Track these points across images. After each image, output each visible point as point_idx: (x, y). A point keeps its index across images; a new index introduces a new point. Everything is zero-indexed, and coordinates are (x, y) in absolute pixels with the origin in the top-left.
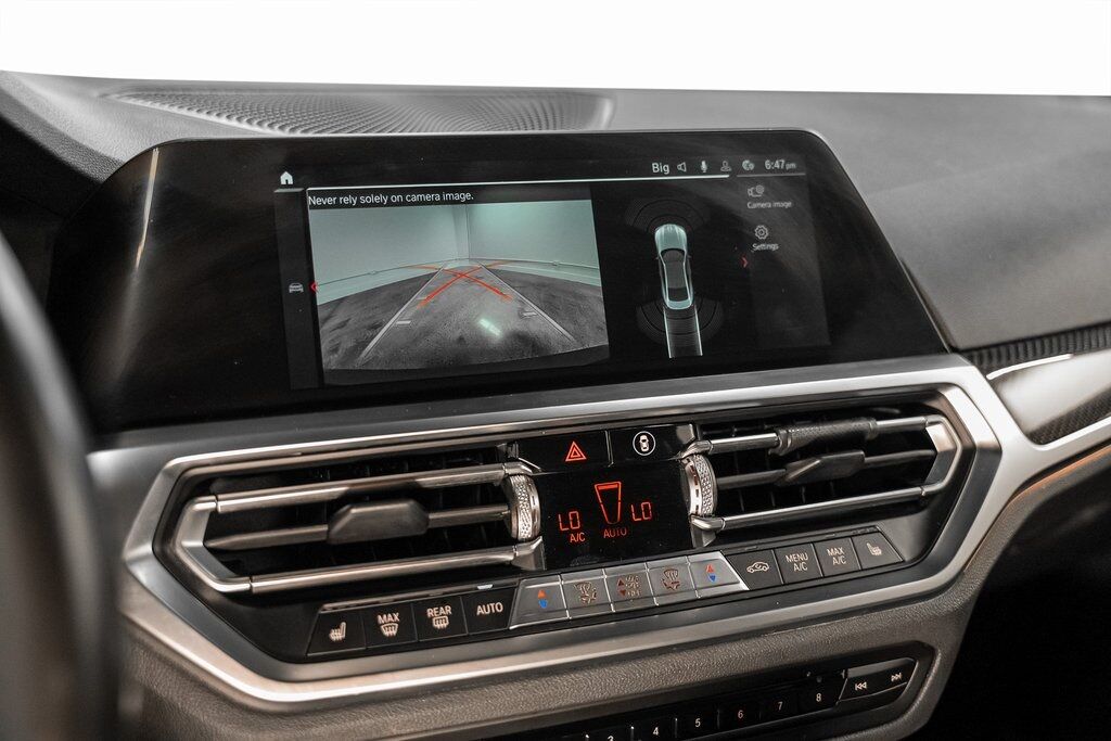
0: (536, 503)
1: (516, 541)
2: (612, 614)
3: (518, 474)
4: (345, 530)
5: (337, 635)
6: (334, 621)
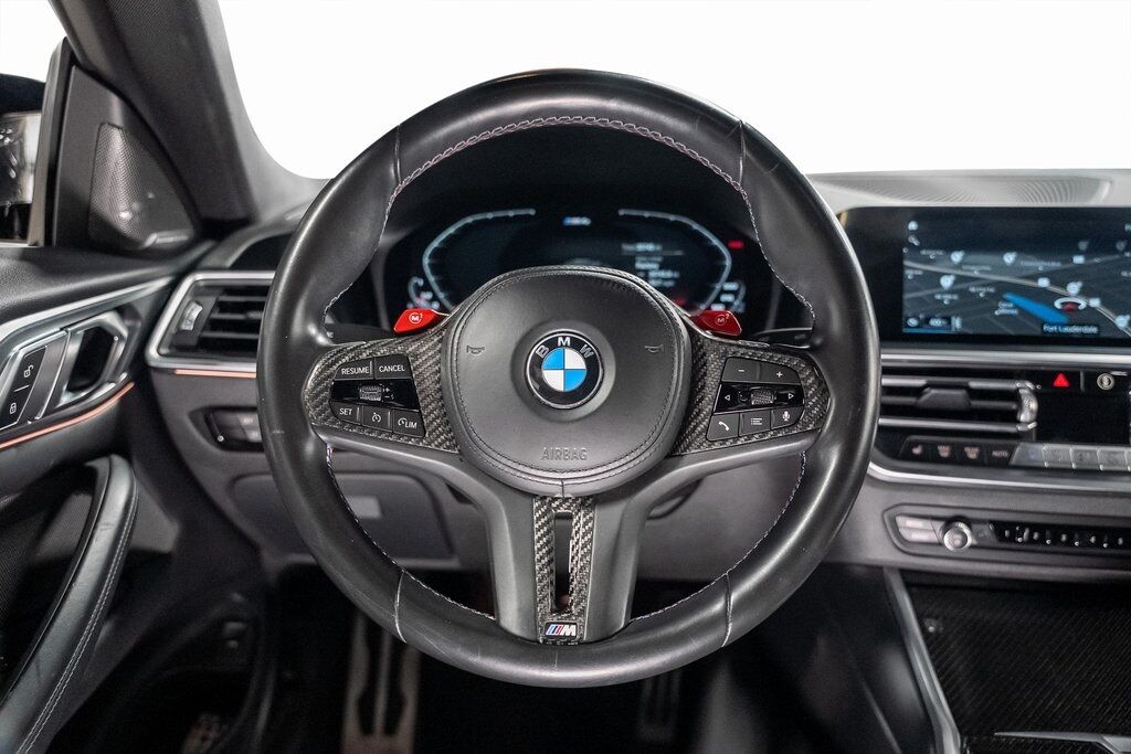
0: (1034, 405)
1: (1019, 422)
2: (1073, 470)
3: (1025, 387)
4: (927, 401)
5: (917, 451)
6: (916, 444)
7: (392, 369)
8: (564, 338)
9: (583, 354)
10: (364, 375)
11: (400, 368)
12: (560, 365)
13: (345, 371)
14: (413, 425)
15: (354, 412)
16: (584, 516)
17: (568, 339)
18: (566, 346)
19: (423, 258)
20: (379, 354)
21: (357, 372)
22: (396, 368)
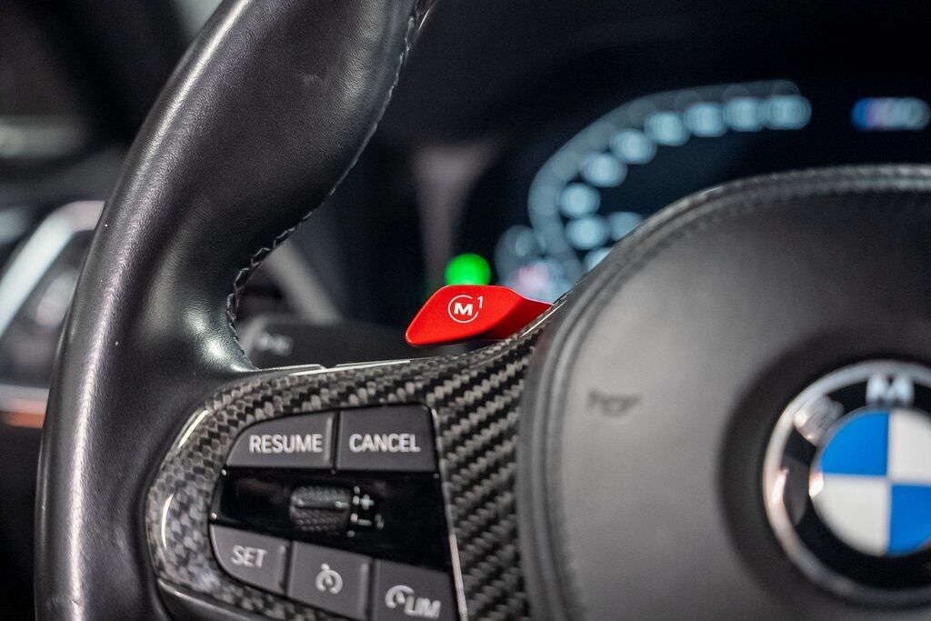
7: (383, 443)
11: (407, 443)
13: (258, 442)
18: (897, 403)
19: (532, 188)
20: (353, 400)
21: (289, 446)
22: (395, 443)
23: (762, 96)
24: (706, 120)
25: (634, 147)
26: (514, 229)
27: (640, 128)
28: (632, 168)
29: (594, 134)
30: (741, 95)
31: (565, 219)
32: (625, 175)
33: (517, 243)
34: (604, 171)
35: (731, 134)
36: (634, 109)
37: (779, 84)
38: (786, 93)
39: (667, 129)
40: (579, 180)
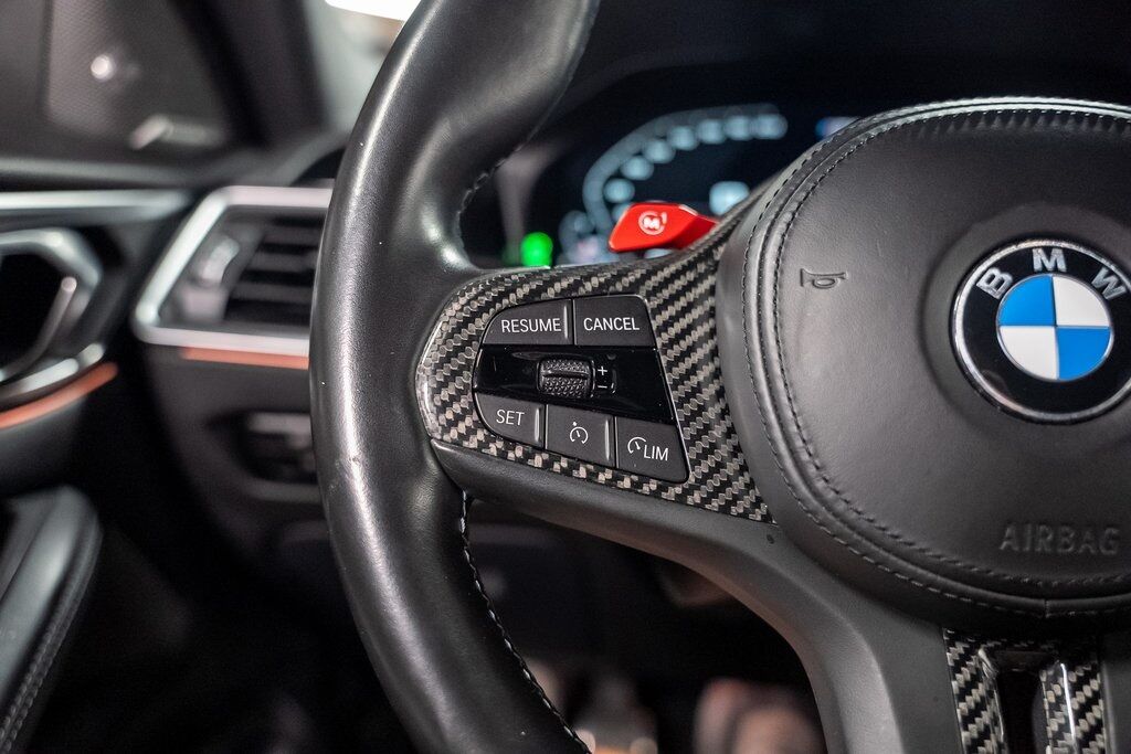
7: (610, 324)
8: (1048, 251)
9: (1100, 291)
10: (551, 333)
11: (629, 324)
12: (1044, 313)
13: (508, 325)
14: (661, 454)
15: (528, 419)
16: (1076, 687)
17: (1058, 257)
18: (1056, 270)
19: (585, 183)
20: (582, 291)
21: (534, 328)
22: (620, 324)
23: (752, 115)
24: (711, 132)
25: (659, 153)
26: (573, 213)
27: (664, 138)
28: (657, 167)
29: (630, 143)
30: (738, 114)
31: (611, 206)
32: (652, 172)
33: (576, 223)
34: (638, 170)
35: (729, 142)
36: (658, 125)
37: (767, 106)
38: (770, 112)
39: (683, 139)
40: (618, 175)
